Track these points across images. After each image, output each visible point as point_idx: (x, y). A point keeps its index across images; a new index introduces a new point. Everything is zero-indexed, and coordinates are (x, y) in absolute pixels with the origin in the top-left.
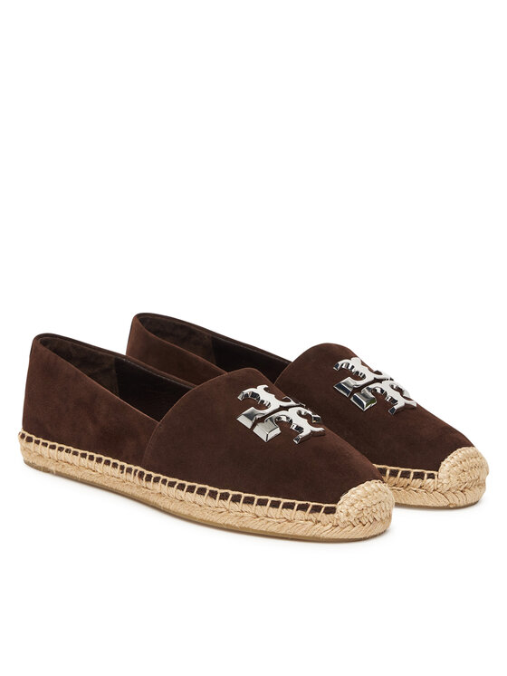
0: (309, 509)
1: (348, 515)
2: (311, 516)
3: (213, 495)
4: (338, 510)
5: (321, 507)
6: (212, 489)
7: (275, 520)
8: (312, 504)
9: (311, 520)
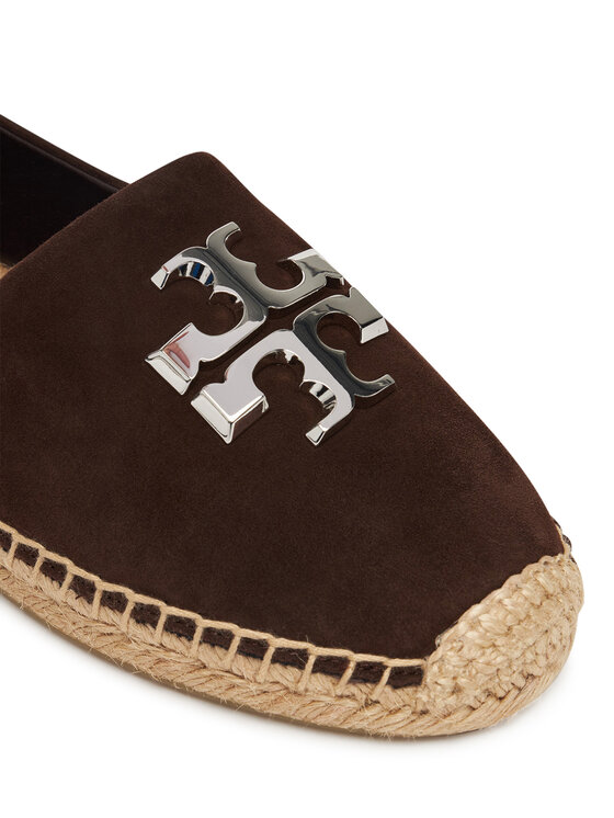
0: (349, 673)
1: (457, 690)
2: (353, 689)
3: (84, 590)
4: (429, 678)
5: (381, 667)
6: (82, 573)
7: (253, 687)
8: (357, 658)
9: (352, 697)
